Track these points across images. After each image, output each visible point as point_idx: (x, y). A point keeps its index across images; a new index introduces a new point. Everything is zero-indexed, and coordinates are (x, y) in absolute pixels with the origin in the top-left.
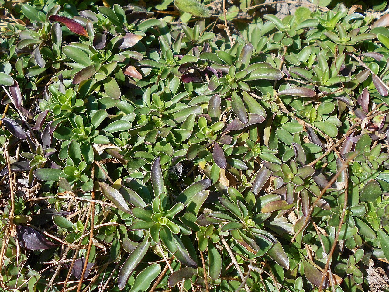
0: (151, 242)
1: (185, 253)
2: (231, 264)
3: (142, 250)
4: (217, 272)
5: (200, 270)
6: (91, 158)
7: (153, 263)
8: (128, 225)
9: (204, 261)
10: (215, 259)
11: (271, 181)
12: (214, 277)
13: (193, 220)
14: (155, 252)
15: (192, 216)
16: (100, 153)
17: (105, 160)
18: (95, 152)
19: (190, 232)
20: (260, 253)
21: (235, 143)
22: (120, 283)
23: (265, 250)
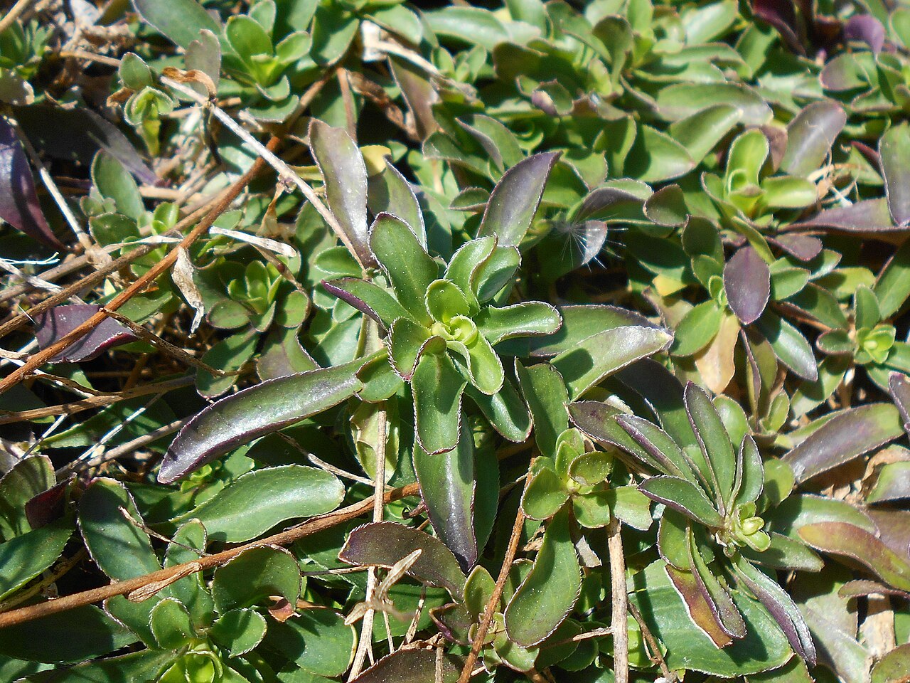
0: (365, 386)
1: (458, 494)
2: (600, 632)
3: (318, 393)
4: (539, 622)
5: (477, 581)
6: (335, 49)
7: (326, 467)
8: (319, 302)
9: (514, 559)
10: (553, 576)
11: (875, 461)
12: (520, 634)
13: (551, 406)
14: (357, 436)
15: (557, 392)
16: (369, 56)
17: (370, 84)
18: (356, 46)
19: (518, 435)
20: (721, 663)
21: (818, 275)
22: (175, 458)
23: (746, 665)
